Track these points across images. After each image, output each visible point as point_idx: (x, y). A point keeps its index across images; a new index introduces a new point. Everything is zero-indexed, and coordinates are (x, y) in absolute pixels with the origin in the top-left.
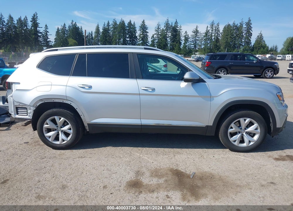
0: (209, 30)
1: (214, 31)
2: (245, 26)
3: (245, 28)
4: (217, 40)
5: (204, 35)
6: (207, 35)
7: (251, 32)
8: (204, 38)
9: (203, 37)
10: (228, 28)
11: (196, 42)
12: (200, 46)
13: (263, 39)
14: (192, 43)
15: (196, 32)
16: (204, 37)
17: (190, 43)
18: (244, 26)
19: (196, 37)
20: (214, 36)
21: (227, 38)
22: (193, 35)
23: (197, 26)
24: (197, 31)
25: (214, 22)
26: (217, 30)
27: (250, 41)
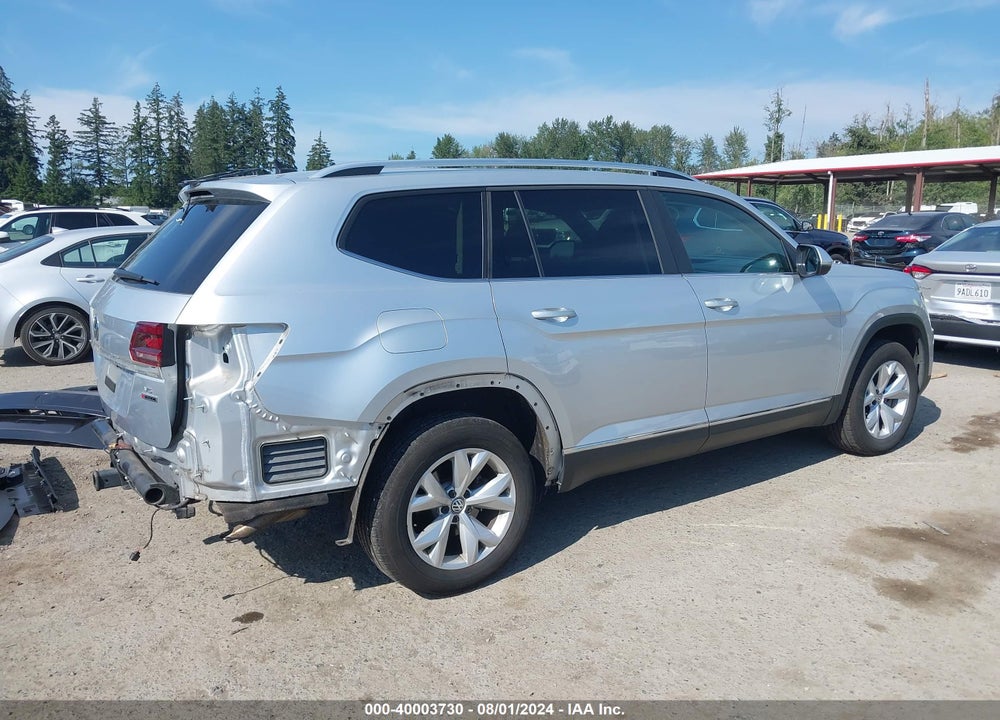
0: (145, 119)
1: (166, 121)
2: (271, 114)
3: (270, 119)
4: (180, 155)
5: (129, 133)
6: (139, 134)
7: (292, 134)
8: (132, 146)
9: (126, 140)
10: (211, 117)
11: (99, 158)
12: (119, 173)
13: (328, 156)
14: (86, 164)
15: (96, 121)
16: (131, 140)
17: (75, 161)
18: (267, 113)
19: (97, 139)
20: (170, 139)
21: (216, 149)
22: (85, 132)
23: (95, 100)
24: (100, 117)
25: (162, 91)
26: (176, 120)
27: (293, 162)
